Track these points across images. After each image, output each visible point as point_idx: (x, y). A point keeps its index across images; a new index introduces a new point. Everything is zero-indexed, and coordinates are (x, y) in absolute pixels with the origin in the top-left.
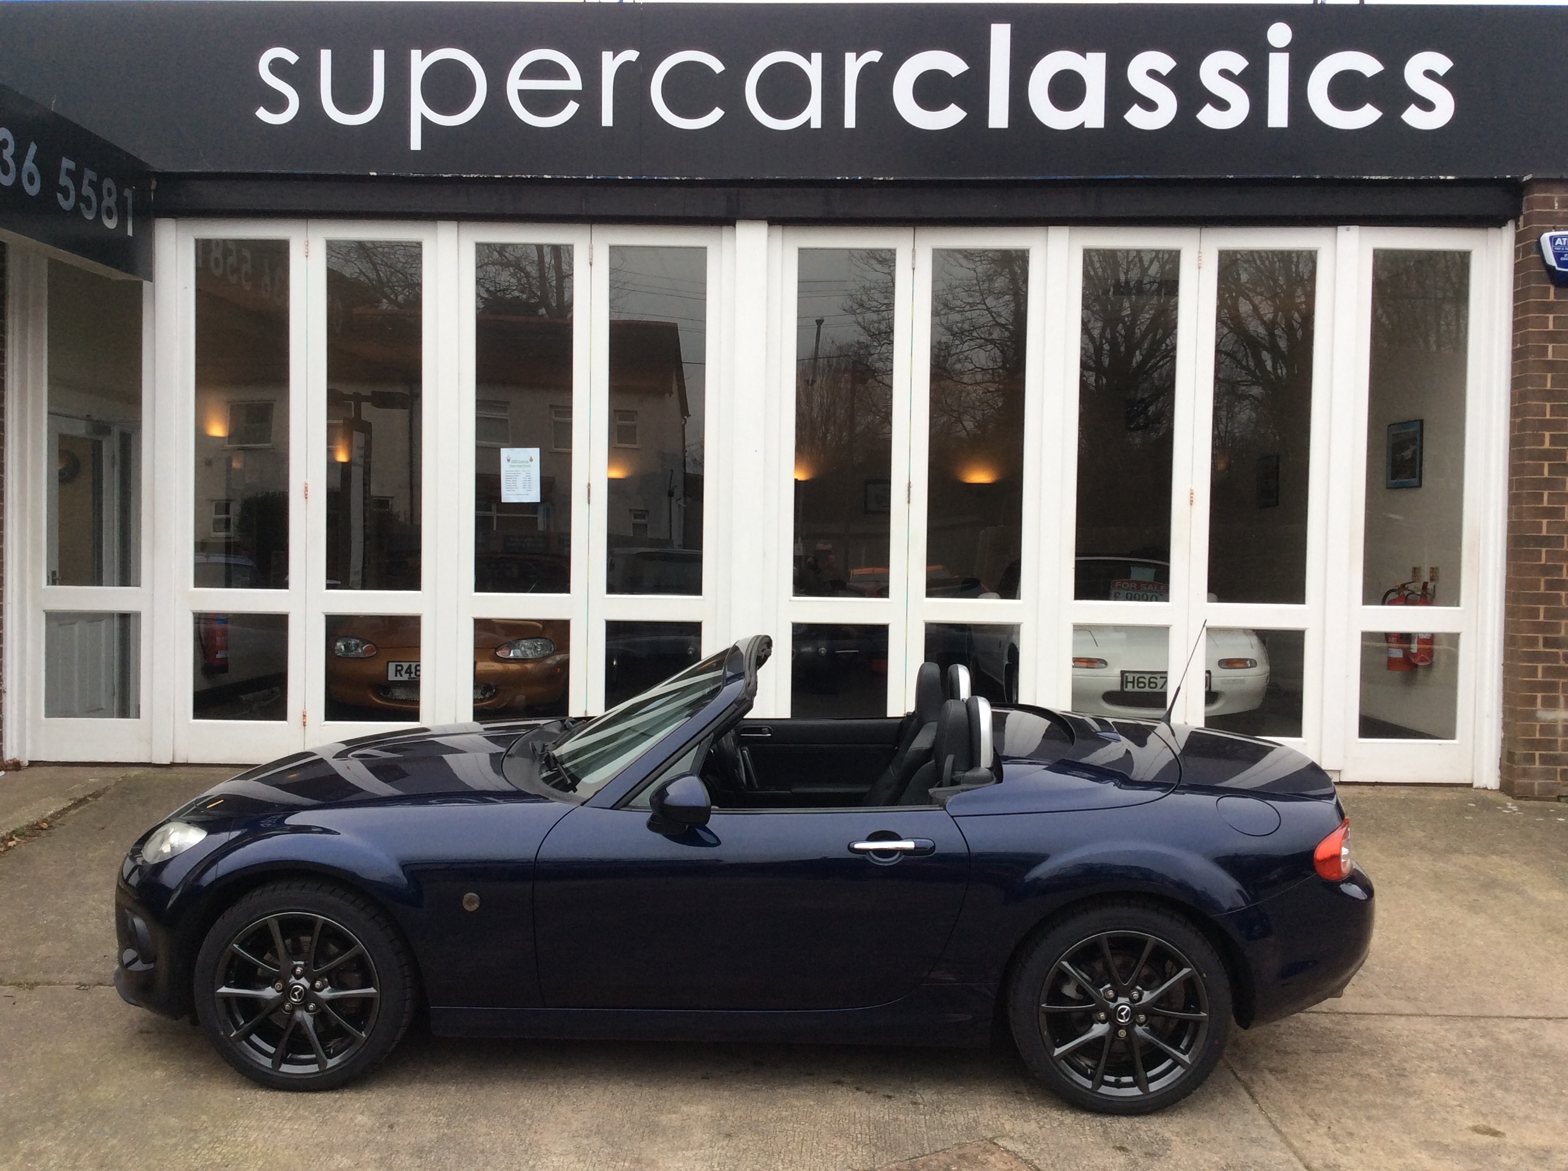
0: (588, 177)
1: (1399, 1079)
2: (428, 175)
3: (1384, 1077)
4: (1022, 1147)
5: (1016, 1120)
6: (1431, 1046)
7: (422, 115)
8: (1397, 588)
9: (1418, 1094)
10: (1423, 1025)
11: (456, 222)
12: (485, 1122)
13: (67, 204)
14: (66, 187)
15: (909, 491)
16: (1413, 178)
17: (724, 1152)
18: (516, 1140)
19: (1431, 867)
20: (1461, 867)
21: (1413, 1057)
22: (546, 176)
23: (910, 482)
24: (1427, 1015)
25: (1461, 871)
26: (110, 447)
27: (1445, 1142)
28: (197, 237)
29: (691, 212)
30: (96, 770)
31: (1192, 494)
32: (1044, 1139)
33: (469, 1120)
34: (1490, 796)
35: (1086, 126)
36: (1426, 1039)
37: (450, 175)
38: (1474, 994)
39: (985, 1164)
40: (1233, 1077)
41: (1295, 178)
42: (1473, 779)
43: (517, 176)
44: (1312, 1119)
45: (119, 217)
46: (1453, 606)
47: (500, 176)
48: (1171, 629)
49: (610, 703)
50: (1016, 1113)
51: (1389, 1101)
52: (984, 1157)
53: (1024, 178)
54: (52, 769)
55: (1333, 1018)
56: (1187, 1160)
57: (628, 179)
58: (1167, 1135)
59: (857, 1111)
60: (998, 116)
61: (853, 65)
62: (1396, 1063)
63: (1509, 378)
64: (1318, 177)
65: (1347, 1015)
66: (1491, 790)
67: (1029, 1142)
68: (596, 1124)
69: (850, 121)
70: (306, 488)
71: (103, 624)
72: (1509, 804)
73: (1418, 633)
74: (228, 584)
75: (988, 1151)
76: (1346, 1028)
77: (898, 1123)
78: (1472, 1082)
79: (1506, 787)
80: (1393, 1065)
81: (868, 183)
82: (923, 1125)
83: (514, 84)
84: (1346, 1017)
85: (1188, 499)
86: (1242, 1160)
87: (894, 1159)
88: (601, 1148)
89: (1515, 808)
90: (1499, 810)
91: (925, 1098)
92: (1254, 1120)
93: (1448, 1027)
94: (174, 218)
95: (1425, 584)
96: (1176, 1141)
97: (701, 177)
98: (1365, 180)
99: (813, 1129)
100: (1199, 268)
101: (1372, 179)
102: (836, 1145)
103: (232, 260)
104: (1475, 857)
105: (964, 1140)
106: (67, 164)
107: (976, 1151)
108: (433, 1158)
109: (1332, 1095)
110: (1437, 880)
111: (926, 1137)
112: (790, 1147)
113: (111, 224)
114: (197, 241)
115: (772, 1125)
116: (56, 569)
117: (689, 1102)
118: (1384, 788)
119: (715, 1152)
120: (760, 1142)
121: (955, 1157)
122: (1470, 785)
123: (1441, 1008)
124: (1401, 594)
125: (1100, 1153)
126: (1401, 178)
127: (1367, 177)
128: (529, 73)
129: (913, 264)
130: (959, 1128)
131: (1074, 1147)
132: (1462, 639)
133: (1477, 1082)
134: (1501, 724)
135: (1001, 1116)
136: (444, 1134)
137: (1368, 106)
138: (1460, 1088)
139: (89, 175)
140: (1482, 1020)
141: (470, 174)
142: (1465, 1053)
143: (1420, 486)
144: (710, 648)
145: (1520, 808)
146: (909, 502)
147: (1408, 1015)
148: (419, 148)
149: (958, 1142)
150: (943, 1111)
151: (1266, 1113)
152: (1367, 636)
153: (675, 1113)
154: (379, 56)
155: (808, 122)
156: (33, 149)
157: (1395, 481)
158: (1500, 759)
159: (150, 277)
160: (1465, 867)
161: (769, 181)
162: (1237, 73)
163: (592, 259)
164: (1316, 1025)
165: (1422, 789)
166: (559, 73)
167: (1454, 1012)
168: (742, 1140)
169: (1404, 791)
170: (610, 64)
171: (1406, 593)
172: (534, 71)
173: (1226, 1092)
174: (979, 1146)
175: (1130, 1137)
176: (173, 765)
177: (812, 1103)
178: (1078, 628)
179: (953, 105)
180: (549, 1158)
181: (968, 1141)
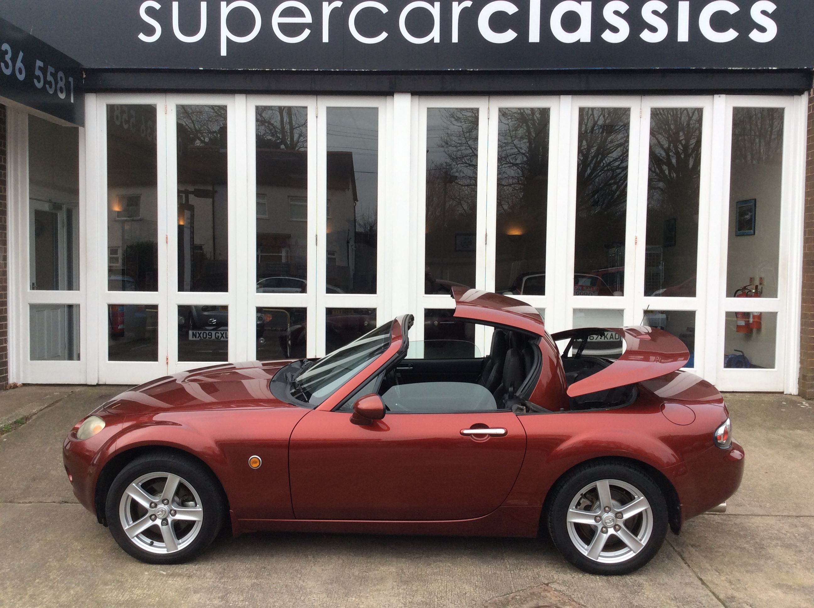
0: (315, 70)
1: (761, 550)
2: (229, 69)
3: (753, 549)
4: (564, 588)
5: (559, 573)
6: (776, 532)
7: (227, 38)
8: (741, 288)
9: (771, 558)
10: (771, 521)
11: (245, 95)
12: (276, 576)
13: (39, 85)
14: (39, 76)
15: (486, 238)
16: (755, 69)
17: (405, 592)
18: (293, 586)
19: (766, 436)
20: (782, 436)
21: (766, 538)
22: (293, 70)
23: (486, 233)
24: (772, 516)
25: (782, 438)
26: (61, 217)
27: (791, 584)
28: (107, 103)
29: (371, 89)
30: (57, 388)
31: (636, 238)
32: (575, 584)
33: (268, 575)
34: (794, 398)
35: (581, 41)
36: (772, 528)
37: (242, 69)
38: (795, 504)
39: (545, 598)
40: (671, 548)
41: (692, 69)
42: (784, 390)
43: (278, 69)
44: (717, 572)
45: (66, 93)
46: (774, 298)
47: (268, 70)
48: (625, 311)
49: (328, 351)
50: (559, 569)
51: (757, 562)
52: (544, 593)
53: (548, 69)
54: (34, 388)
55: (722, 517)
56: (653, 595)
57: (336, 71)
58: (641, 581)
59: (474, 569)
60: (534, 36)
61: (457, 9)
62: (758, 541)
63: (805, 176)
64: (704, 68)
65: (730, 516)
66: (794, 395)
67: (568, 585)
68: (335, 577)
69: (455, 39)
70: (167, 237)
71: (59, 310)
72: (804, 403)
73: (753, 312)
74: (124, 289)
75: (546, 591)
76: (729, 522)
77: (497, 575)
78: (800, 551)
79: (802, 394)
80: (757, 542)
81: (464, 72)
82: (510, 577)
83: (276, 20)
84: (729, 517)
85: (634, 241)
86: (683, 595)
87: (496, 595)
88: (339, 590)
89: (807, 405)
90: (799, 406)
91: (510, 562)
92: (686, 573)
93: (784, 522)
94: (95, 93)
95: (757, 287)
96: (646, 584)
97: (375, 69)
98: (729, 69)
99: (451, 579)
100: (641, 117)
101: (733, 69)
102: (465, 588)
103: (125, 116)
104: (788, 431)
105: (533, 584)
106: (39, 63)
107: (540, 590)
108: (249, 596)
109: (726, 559)
110: (770, 443)
111: (512, 583)
112: (440, 589)
113: (62, 96)
114: (107, 105)
115: (429, 577)
116: (35, 282)
117: (384, 565)
118: (737, 394)
119: (400, 592)
120: (424, 586)
121: (529, 594)
122: (782, 393)
123: (778, 512)
124: (744, 291)
125: (606, 591)
126: (749, 69)
127: (730, 68)
128: (283, 14)
129: (489, 116)
130: (530, 578)
131: (592, 588)
132: (778, 314)
133: (803, 551)
134: (799, 360)
135: (551, 571)
136: (254, 583)
137: (731, 31)
138: (794, 555)
139: (51, 69)
140: (801, 518)
141: (252, 69)
142: (794, 536)
143: (754, 234)
144: (381, 322)
145: (810, 404)
146: (486, 244)
147: (761, 516)
148: (225, 55)
149: (530, 585)
150: (520, 569)
151: (692, 569)
152: (728, 314)
153: (378, 570)
154: (204, 5)
155: (433, 39)
156: (21, 55)
157: (741, 232)
158: (799, 379)
159: (83, 125)
160: (785, 437)
161: (412, 71)
162: (661, 12)
163: (317, 114)
164: (713, 521)
165: (757, 395)
166: (300, 14)
167: (786, 514)
168: (414, 585)
169: (748, 396)
170: (327, 9)
171: (746, 291)
172: (287, 13)
173: (669, 558)
174: (541, 588)
175: (621, 583)
176: (98, 385)
177: (450, 565)
178: (575, 311)
179: (510, 30)
180: (312, 596)
181: (535, 585)
